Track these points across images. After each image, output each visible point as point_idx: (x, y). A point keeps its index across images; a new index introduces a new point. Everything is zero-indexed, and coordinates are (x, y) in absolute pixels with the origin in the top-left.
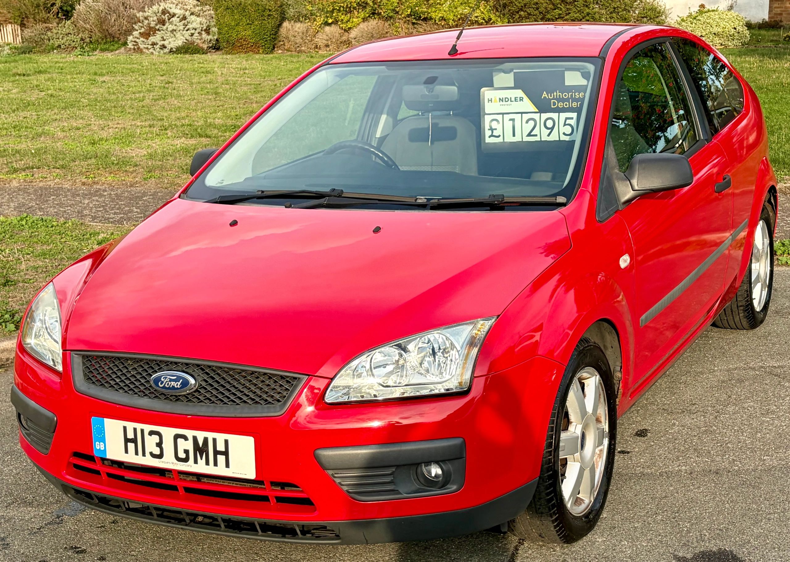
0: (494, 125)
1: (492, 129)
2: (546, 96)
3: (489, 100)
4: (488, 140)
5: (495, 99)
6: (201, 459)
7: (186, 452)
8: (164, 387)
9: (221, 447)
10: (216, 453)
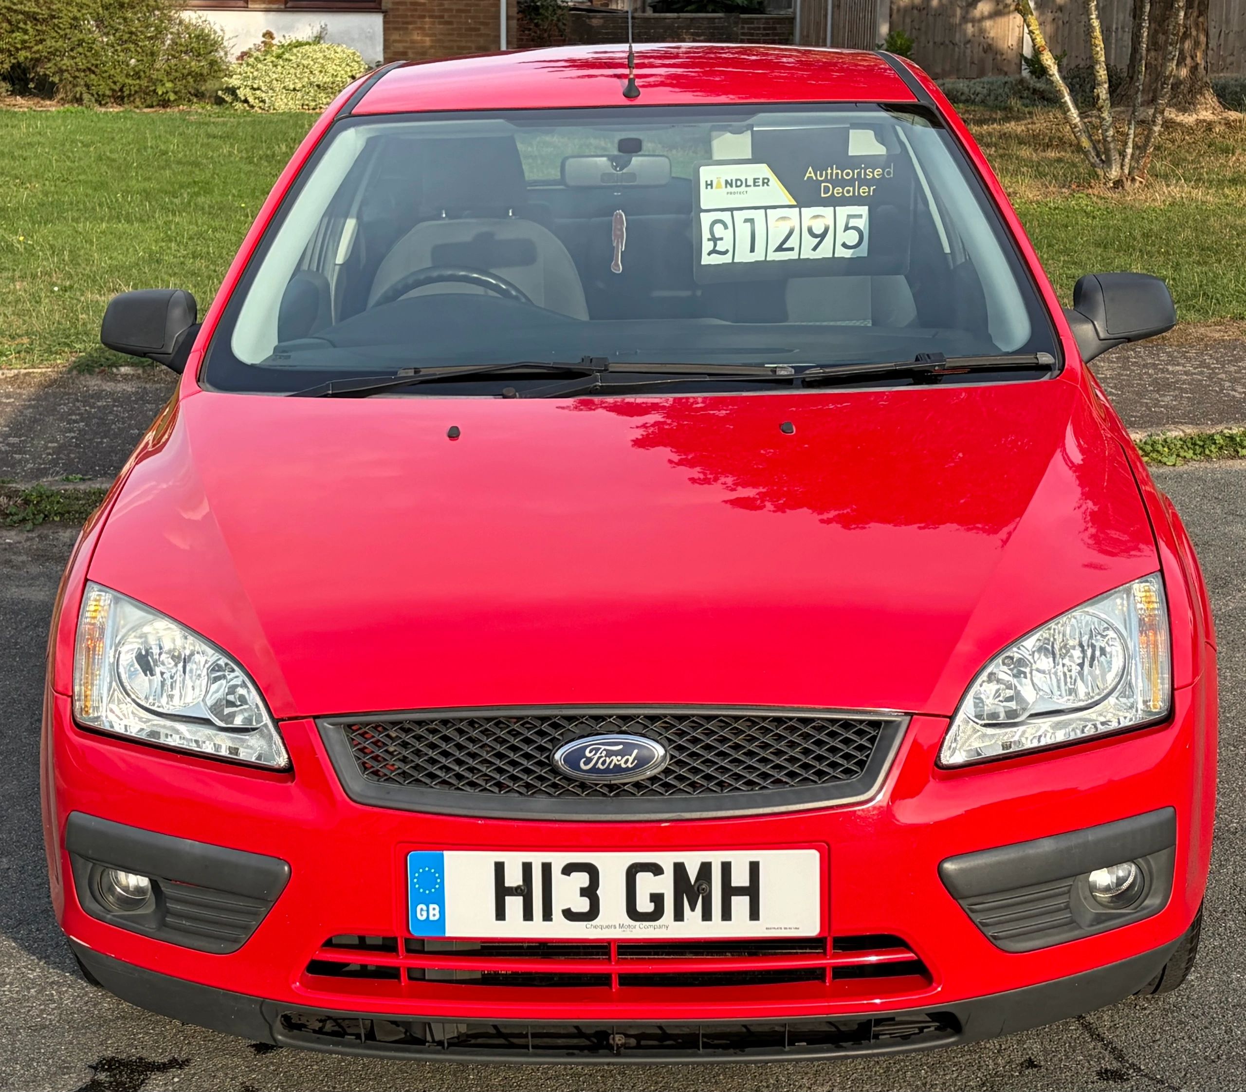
0: (719, 230)
1: (714, 239)
2: (813, 175)
3: (707, 185)
4: (707, 260)
5: (719, 183)
6: (693, 909)
7: (657, 899)
8: (594, 770)
9: (740, 878)
10: (729, 891)
